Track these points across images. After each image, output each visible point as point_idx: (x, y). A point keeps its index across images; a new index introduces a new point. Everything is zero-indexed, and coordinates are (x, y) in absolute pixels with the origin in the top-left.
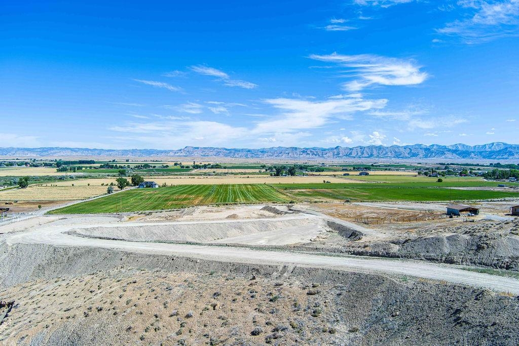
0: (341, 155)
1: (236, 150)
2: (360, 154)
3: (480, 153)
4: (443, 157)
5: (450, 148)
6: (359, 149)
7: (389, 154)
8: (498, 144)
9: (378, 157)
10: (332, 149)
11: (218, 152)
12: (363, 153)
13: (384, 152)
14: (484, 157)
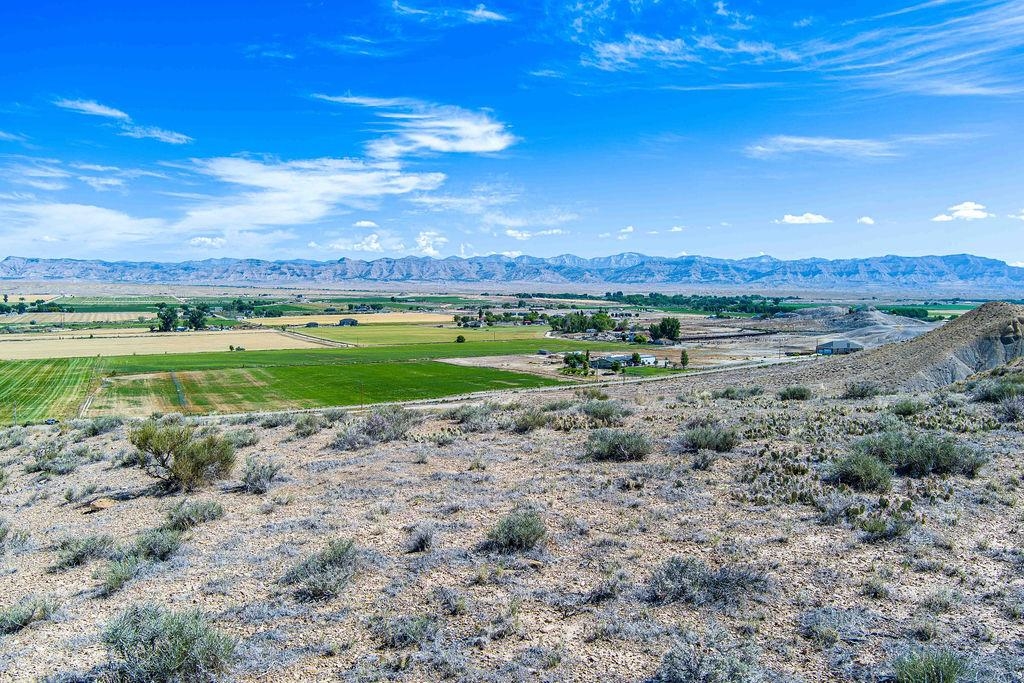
0: (349, 275)
1: (127, 266)
2: (386, 273)
3: (601, 271)
4: (538, 279)
5: (550, 262)
6: (384, 264)
7: (442, 274)
8: (630, 256)
9: (420, 278)
10: (332, 263)
11: (84, 269)
12: (391, 271)
13: (432, 270)
14: (607, 279)
